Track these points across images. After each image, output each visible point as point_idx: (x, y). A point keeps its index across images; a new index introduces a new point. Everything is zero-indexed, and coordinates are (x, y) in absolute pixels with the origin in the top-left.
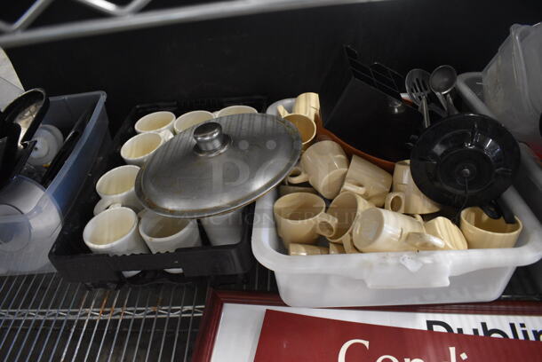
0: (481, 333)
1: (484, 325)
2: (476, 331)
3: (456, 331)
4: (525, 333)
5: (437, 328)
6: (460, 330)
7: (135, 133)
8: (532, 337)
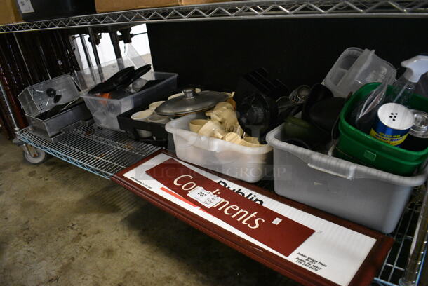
1: (240, 190)
2: (234, 190)
3: (227, 187)
4: (252, 198)
5: (221, 183)
6: (229, 187)
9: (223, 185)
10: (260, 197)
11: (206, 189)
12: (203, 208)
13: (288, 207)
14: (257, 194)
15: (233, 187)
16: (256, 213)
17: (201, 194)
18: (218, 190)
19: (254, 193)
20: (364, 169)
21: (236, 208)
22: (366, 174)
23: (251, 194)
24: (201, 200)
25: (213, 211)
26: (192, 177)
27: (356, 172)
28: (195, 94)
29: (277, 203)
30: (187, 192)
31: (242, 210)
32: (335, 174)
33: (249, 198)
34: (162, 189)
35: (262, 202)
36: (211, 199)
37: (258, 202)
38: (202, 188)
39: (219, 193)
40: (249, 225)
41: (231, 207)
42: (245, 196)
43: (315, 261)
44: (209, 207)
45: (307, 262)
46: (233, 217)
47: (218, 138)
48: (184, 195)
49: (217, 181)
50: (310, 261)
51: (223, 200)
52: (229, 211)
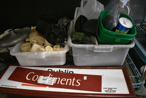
0: (58, 72)
1: (60, 70)
2: (57, 71)
3: (53, 71)
4: (67, 72)
5: (49, 70)
6: (54, 71)
7: (4, 33)
8: (68, 72)
9: (51, 71)
10: (70, 70)
11: (44, 76)
12: (50, 86)
13: (84, 70)
14: (68, 69)
15: (56, 70)
16: (74, 78)
17: (44, 79)
18: (50, 74)
19: (67, 69)
20: (116, 46)
21: (64, 79)
22: (117, 48)
23: (66, 70)
24: (47, 82)
25: (55, 86)
26: (34, 73)
27: (113, 48)
28: (15, 32)
29: (79, 70)
30: (37, 81)
31: (68, 80)
32: (106, 51)
33: (66, 72)
34: (23, 85)
35: (73, 72)
36: (50, 80)
37: (71, 73)
38: (42, 76)
39: (52, 75)
40: (76, 85)
41: (62, 80)
42: (64, 72)
43: (112, 89)
44: (52, 84)
45: (109, 90)
46: (66, 84)
47: (42, 51)
48: (36, 83)
49: (47, 70)
50: (110, 89)
51: (56, 78)
52: (63, 82)
